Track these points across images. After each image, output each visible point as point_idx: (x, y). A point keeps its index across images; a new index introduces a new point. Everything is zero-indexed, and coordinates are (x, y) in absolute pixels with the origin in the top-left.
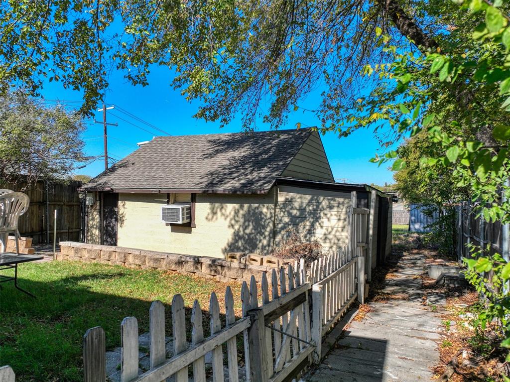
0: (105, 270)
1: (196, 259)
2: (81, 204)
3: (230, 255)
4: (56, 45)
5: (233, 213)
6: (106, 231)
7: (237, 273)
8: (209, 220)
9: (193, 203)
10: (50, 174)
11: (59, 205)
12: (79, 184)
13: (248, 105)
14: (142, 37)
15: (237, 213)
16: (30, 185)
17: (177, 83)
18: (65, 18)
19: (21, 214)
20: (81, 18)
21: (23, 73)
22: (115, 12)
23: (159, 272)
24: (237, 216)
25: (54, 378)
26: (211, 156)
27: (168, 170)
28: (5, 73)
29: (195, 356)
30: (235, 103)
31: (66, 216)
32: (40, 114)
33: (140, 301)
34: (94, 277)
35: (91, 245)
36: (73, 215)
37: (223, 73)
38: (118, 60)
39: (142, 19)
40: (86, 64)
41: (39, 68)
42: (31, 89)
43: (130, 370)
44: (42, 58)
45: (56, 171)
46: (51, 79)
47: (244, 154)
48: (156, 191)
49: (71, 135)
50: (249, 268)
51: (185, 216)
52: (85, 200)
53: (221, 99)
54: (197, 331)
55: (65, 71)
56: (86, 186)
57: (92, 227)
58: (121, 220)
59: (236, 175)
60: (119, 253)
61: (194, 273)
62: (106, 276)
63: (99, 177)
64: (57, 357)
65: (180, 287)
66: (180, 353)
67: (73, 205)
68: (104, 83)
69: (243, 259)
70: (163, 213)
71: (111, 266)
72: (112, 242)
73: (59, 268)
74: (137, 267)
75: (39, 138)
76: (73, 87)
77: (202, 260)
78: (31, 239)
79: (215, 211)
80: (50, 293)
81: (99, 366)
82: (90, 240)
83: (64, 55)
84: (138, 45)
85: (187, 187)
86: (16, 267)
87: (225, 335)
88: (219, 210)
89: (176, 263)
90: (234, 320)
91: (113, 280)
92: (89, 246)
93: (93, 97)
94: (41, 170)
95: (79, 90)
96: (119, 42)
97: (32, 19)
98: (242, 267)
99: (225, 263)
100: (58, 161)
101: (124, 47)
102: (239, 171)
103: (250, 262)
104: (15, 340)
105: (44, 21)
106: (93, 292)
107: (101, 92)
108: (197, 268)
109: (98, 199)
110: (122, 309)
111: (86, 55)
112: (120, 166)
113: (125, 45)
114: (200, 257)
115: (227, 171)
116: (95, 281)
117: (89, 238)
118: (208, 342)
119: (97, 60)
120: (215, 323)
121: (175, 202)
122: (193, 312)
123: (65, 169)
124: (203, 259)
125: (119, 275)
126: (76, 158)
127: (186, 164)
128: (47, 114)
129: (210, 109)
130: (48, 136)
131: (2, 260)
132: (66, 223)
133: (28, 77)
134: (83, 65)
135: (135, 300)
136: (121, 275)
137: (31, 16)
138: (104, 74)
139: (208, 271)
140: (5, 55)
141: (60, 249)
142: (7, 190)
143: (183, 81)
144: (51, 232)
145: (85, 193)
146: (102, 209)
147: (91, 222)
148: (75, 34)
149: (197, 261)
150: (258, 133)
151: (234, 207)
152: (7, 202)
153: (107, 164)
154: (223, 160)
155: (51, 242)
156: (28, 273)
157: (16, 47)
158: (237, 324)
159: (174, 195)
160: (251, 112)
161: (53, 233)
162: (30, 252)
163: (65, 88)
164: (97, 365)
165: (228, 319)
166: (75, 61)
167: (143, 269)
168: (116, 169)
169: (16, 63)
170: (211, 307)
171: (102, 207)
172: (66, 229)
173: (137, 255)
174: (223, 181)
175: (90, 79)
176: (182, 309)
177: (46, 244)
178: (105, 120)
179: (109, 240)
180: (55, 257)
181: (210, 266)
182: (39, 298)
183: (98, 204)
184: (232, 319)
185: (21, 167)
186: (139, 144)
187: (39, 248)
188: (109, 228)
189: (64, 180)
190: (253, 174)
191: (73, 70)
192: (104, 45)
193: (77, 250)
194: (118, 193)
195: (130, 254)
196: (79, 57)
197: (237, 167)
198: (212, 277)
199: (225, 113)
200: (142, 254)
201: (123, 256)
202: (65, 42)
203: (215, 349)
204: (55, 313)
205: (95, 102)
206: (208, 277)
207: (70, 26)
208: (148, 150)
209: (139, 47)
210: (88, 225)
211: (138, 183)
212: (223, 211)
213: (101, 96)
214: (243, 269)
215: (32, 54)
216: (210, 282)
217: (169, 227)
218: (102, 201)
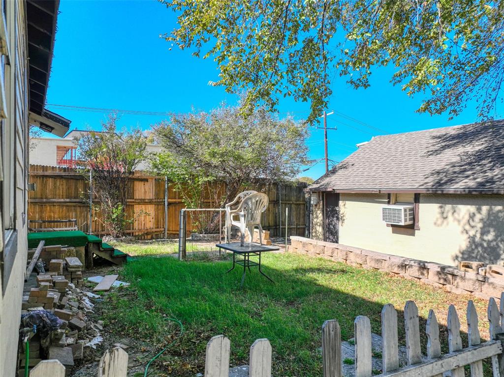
0: (329, 265)
1: (422, 264)
2: (307, 203)
3: (464, 263)
4: (289, 65)
5: (467, 217)
6: (328, 228)
7: (473, 285)
8: (438, 226)
9: (417, 204)
10: (283, 177)
11: (288, 204)
12: (305, 185)
13: (485, 90)
14: (364, 40)
15: (472, 217)
16: (267, 186)
17: (397, 79)
18: (296, 39)
19: (263, 211)
20: (308, 36)
21: (265, 94)
22: (337, 23)
23: (381, 274)
24: (473, 220)
25: (291, 356)
26: (436, 152)
27: (388, 169)
28: (252, 96)
29: (432, 372)
30: (467, 90)
31: (294, 213)
32: (275, 126)
33: (363, 300)
34: (319, 270)
35: (316, 241)
36: (300, 213)
37: (455, 58)
38: (341, 68)
39: (363, 23)
40: (313, 76)
41: (277, 87)
42: (271, 106)
43: (364, 368)
44: (279, 78)
45: (286, 174)
46: (285, 95)
47: (480, 147)
48: (376, 191)
49: (299, 142)
50: (490, 281)
51: (408, 217)
52: (310, 199)
53: (449, 88)
54: (434, 345)
55: (296, 86)
56: (311, 187)
57: (316, 224)
58: (342, 219)
59: (470, 173)
60: (341, 251)
61: (420, 279)
62: (329, 271)
63: (322, 178)
64: (293, 338)
65: (404, 292)
66: (414, 364)
67: (300, 204)
68: (328, 91)
69: (482, 270)
70: (383, 213)
71: (334, 262)
72: (334, 240)
73: (290, 259)
74: (359, 266)
75: (274, 147)
76: (302, 99)
77: (428, 266)
78: (269, 232)
79: (445, 215)
80: (285, 280)
81: (335, 357)
82: (315, 236)
83: (295, 72)
84: (359, 49)
85: (410, 187)
86: (260, 255)
87: (468, 357)
88: (450, 215)
89: (399, 266)
90: (479, 342)
91: (336, 275)
92: (314, 241)
93: (319, 105)
94: (275, 174)
95: (307, 101)
96: (342, 50)
97: (272, 47)
98: (481, 279)
99: (458, 272)
100: (288, 165)
101: (346, 53)
102: (473, 169)
103: (491, 275)
104: (261, 316)
105: (280, 47)
106: (319, 285)
107: (326, 100)
108: (422, 274)
109: (321, 199)
110: (346, 305)
111: (313, 68)
112: (341, 168)
113: (348, 51)
114: (427, 262)
115: (457, 169)
116: (320, 274)
117: (314, 234)
118: (447, 359)
119: (322, 71)
120: (454, 341)
121: (396, 203)
122: (428, 322)
123: (294, 173)
124: (429, 264)
125: (342, 271)
126: (302, 161)
127: (408, 162)
128: (280, 126)
129: (435, 101)
130: (281, 144)
131: (250, 248)
132: (294, 220)
133: (268, 96)
134: (310, 78)
135: (357, 297)
136: (343, 271)
137: (271, 45)
138: (329, 83)
139: (436, 278)
140: (253, 82)
141: (291, 243)
142: (253, 191)
143: (403, 76)
144: (284, 227)
145: (310, 193)
146: (325, 208)
147: (315, 220)
148: (304, 52)
149: (423, 267)
150: (499, 121)
151: (468, 210)
152: (254, 201)
153: (327, 166)
154: (452, 156)
155: (283, 236)
156: (268, 261)
157: (260, 73)
158: (483, 346)
159: (395, 195)
160: (490, 98)
161: (285, 228)
162: (268, 243)
163: (296, 101)
164: (334, 356)
165: (471, 340)
166: (303, 75)
167: (365, 268)
168: (337, 171)
169: (261, 86)
170: (449, 321)
171: (325, 206)
172: (294, 225)
173: (358, 254)
174: (453, 180)
175: (317, 90)
176: (415, 317)
177: (279, 236)
178: (326, 126)
179: (331, 237)
180: (287, 248)
181: (438, 273)
182: (277, 284)
183: (321, 203)
184: (476, 339)
185: (261, 172)
186: (358, 145)
187: (274, 240)
188: (331, 226)
189: (293, 182)
190: (495, 171)
191: (302, 84)
192: (328, 56)
193: (304, 245)
194: (339, 194)
195: (351, 252)
196: (307, 71)
197: (470, 164)
198: (441, 286)
199: (454, 104)
200: (363, 254)
201: (345, 253)
202: (295, 61)
203: (455, 369)
204: (289, 298)
205: (321, 110)
206: (437, 285)
207: (300, 45)
208: (368, 150)
209: (360, 50)
210: (312, 222)
211: (358, 183)
212: (456, 215)
213: (326, 104)
214: (482, 281)
215: (271, 77)
216: (439, 291)
217: (390, 228)
218: (325, 200)
